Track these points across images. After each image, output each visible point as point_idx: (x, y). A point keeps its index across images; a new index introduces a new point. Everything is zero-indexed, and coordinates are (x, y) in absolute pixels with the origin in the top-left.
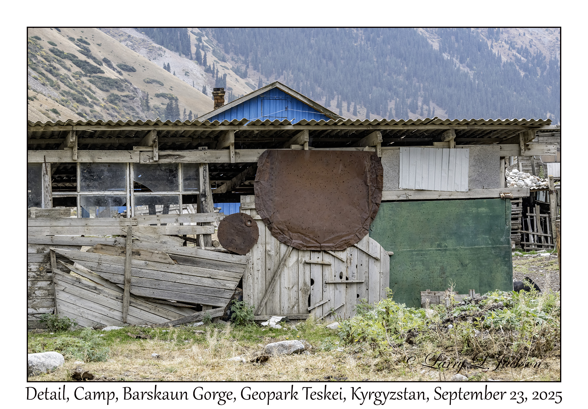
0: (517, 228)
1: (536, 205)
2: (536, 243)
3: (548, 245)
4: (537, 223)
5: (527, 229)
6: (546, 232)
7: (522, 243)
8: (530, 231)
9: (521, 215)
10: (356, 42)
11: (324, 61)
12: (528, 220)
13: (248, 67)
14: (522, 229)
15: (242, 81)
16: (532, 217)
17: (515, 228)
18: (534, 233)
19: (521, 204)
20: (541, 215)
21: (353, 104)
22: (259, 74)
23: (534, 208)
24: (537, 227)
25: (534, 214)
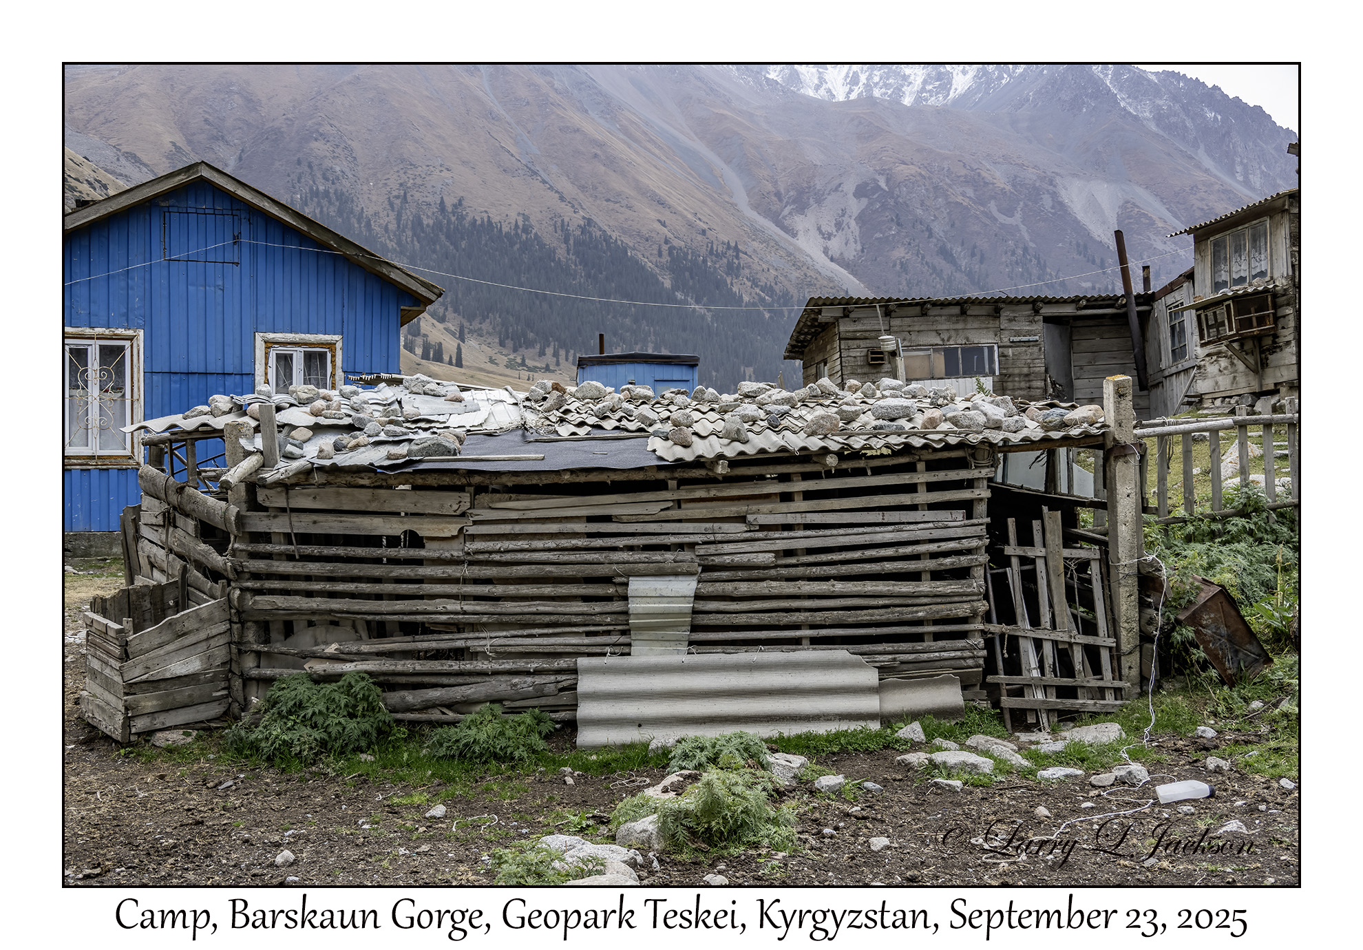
0: (968, 613)
1: (1045, 509)
2: (1050, 677)
3: (1100, 684)
4: (1053, 588)
5: (1007, 616)
6: (1089, 627)
7: (990, 679)
8: (1024, 624)
9: (983, 558)
10: (574, 279)
11: (538, 302)
12: (1014, 574)
13: (446, 309)
14: (987, 618)
15: (440, 326)
16: (1024, 560)
17: (961, 613)
18: (1039, 634)
19: (981, 508)
20: (1067, 553)
21: (572, 352)
22: (461, 317)
23: (1036, 524)
24: (1051, 606)
25: (1037, 551)
